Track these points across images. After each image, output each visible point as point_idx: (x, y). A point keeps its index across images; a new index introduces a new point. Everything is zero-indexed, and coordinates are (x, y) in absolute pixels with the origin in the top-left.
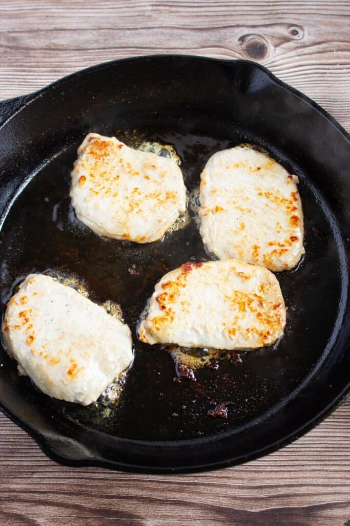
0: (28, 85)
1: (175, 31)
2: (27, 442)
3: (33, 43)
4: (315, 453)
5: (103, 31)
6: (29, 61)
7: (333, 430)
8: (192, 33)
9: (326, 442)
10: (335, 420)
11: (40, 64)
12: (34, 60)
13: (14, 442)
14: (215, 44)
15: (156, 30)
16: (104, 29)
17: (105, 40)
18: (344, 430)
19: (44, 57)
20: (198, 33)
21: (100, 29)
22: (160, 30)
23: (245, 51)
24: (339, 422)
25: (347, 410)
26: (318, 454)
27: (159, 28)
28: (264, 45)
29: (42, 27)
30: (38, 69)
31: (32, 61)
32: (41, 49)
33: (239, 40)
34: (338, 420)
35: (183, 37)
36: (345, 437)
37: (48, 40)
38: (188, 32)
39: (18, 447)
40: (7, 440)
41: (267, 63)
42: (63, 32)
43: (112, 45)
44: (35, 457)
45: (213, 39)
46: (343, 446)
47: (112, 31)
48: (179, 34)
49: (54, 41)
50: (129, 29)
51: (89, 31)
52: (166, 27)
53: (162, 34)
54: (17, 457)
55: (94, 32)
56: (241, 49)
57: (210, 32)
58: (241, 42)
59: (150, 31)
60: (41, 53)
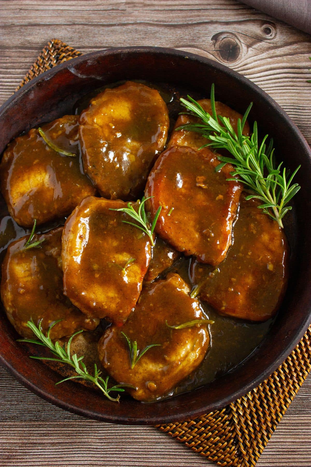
0: (5, 89)
1: (150, 28)
2: (21, 449)
3: (7, 41)
4: (268, 456)
5: (77, 27)
6: (5, 61)
7: (284, 436)
8: (166, 30)
9: (277, 447)
10: (286, 427)
11: (15, 65)
12: (9, 60)
13: (10, 449)
14: (189, 43)
15: (130, 27)
16: (78, 24)
17: (80, 38)
18: (294, 436)
19: (19, 57)
20: (172, 31)
21: (74, 24)
22: (135, 27)
23: (218, 52)
24: (289, 429)
25: (297, 418)
26: (270, 457)
27: (133, 24)
28: (237, 44)
29: (15, 22)
30: (14, 70)
31: (8, 61)
32: (16, 47)
33: (212, 39)
34: (289, 428)
35: (158, 35)
36: (293, 442)
37: (23, 37)
38: (161, 29)
39: (14, 454)
40: (4, 448)
41: (240, 65)
42: (38, 28)
43: (87, 44)
44: (29, 462)
45: (186, 37)
46: (292, 450)
47: (86, 27)
48: (153, 32)
49: (28, 38)
50: (103, 25)
51: (63, 27)
52: (140, 23)
53: (136, 31)
54: (14, 462)
55: (69, 28)
56: (214, 49)
57: (183, 29)
58: (214, 41)
59: (124, 28)
60: (16, 52)
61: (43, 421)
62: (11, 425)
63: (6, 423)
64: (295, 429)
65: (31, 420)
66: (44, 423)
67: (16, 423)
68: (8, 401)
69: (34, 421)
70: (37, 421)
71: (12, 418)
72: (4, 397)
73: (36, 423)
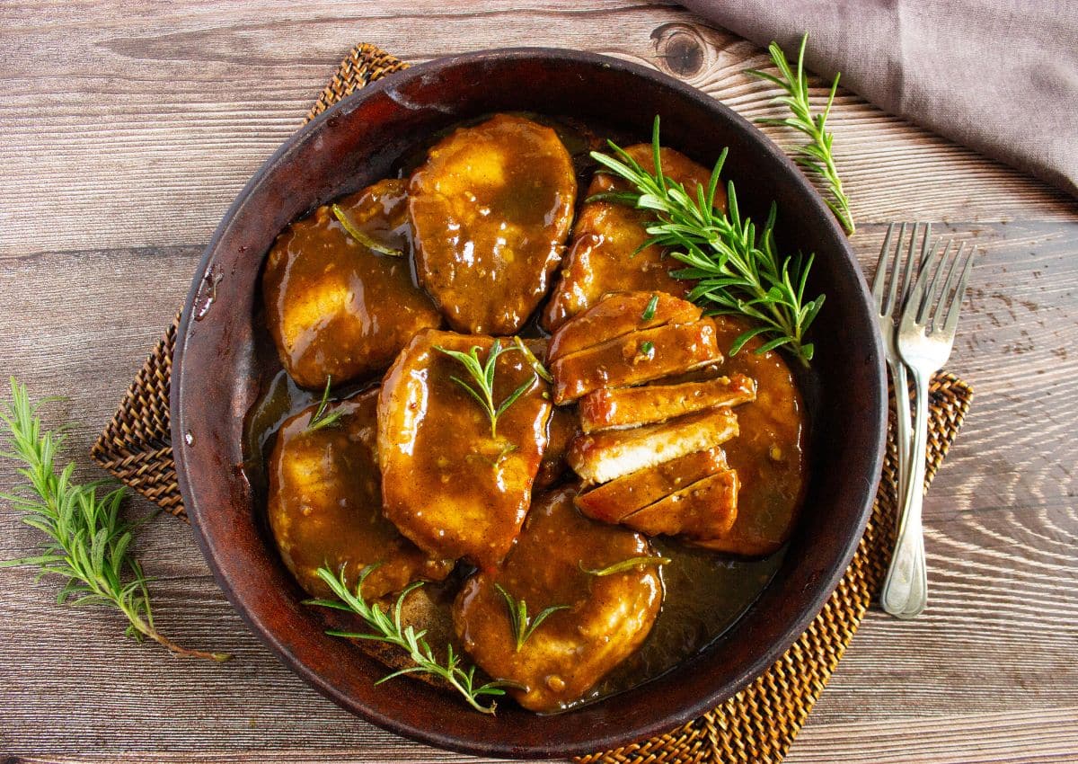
0: (274, 137)
1: (537, 19)
3: (278, 50)
5: (404, 20)
6: (274, 86)
8: (568, 22)
10: (807, 748)
11: (291, 92)
12: (281, 84)
14: (610, 45)
15: (501, 18)
16: (406, 16)
17: (410, 40)
19: (299, 78)
20: (579, 23)
21: (399, 16)
22: (510, 18)
23: (664, 59)
24: (812, 751)
25: (826, 731)
27: (506, 13)
28: (698, 45)
29: (292, 15)
30: (289, 102)
31: (279, 86)
32: (293, 61)
33: (652, 37)
34: (812, 748)
35: (551, 31)
37: (306, 43)
38: (558, 20)
41: (704, 83)
42: (333, 25)
43: (422, 51)
45: (606, 34)
47: (420, 21)
48: (543, 26)
49: (319, 44)
50: (452, 17)
51: (379, 22)
52: (519, 11)
53: (512, 25)
55: (389, 24)
56: (655, 54)
57: (598, 20)
58: (656, 40)
59: (491, 20)
60: (294, 69)
61: (356, 748)
62: (297, 756)
63: (288, 753)
64: (822, 751)
65: (333, 747)
66: (358, 752)
67: (307, 753)
68: (291, 713)
69: (340, 748)
70: (345, 748)
71: (300, 744)
72: (283, 705)
73: (344, 753)
